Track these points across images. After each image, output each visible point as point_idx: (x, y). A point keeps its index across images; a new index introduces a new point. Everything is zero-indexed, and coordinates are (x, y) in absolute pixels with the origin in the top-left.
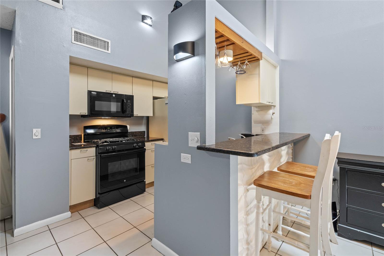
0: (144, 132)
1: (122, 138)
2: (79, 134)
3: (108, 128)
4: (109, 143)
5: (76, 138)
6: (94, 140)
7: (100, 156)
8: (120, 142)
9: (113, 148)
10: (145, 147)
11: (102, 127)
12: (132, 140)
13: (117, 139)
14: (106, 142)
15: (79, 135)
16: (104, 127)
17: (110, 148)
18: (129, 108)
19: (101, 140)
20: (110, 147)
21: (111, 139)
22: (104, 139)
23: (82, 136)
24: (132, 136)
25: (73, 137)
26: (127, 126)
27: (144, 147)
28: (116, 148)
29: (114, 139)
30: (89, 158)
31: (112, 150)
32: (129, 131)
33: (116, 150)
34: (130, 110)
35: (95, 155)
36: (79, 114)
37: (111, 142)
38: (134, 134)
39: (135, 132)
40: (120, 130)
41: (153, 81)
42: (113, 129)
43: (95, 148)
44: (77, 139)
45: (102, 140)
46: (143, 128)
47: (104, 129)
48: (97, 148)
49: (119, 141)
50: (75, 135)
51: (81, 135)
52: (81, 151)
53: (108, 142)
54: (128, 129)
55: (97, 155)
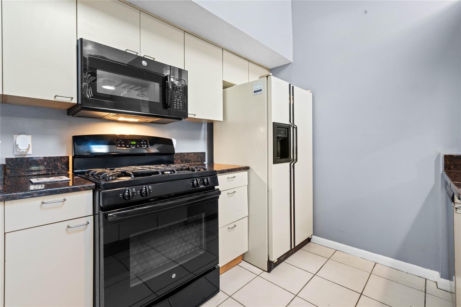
0: (204, 153)
1: (163, 165)
2: (64, 154)
3: (133, 143)
4: (133, 176)
5: (55, 164)
6: (94, 170)
7: (106, 216)
8: (160, 173)
9: (141, 190)
10: (218, 185)
11: (118, 140)
12: (186, 169)
13: (153, 168)
14: (125, 174)
15: (61, 157)
16: (123, 140)
17: (133, 193)
18: (178, 97)
19: (114, 170)
20: (134, 190)
21: (139, 169)
22: (122, 168)
23: (68, 159)
24: (182, 162)
25: (46, 163)
26: (172, 140)
27: (216, 187)
28: (149, 190)
29: (147, 168)
30: (71, 223)
31: (140, 198)
32: (176, 152)
33: (151, 196)
34: (180, 103)
35: (91, 213)
36: (53, 99)
37: (136, 175)
38: (186, 157)
39: (188, 153)
40: (158, 149)
41: (223, 49)
42: (142, 144)
43: (92, 191)
44: (56, 168)
45: (116, 169)
46: (201, 147)
47: (123, 144)
48: (97, 193)
49: (157, 173)
50: (50, 157)
51: (66, 157)
52: (43, 203)
53: (129, 175)
54: (175, 147)
55: (97, 212)
